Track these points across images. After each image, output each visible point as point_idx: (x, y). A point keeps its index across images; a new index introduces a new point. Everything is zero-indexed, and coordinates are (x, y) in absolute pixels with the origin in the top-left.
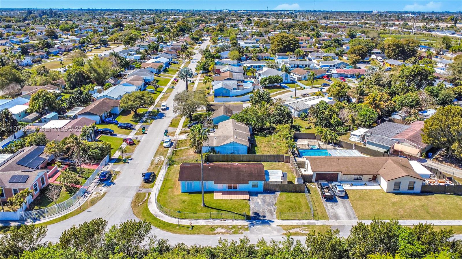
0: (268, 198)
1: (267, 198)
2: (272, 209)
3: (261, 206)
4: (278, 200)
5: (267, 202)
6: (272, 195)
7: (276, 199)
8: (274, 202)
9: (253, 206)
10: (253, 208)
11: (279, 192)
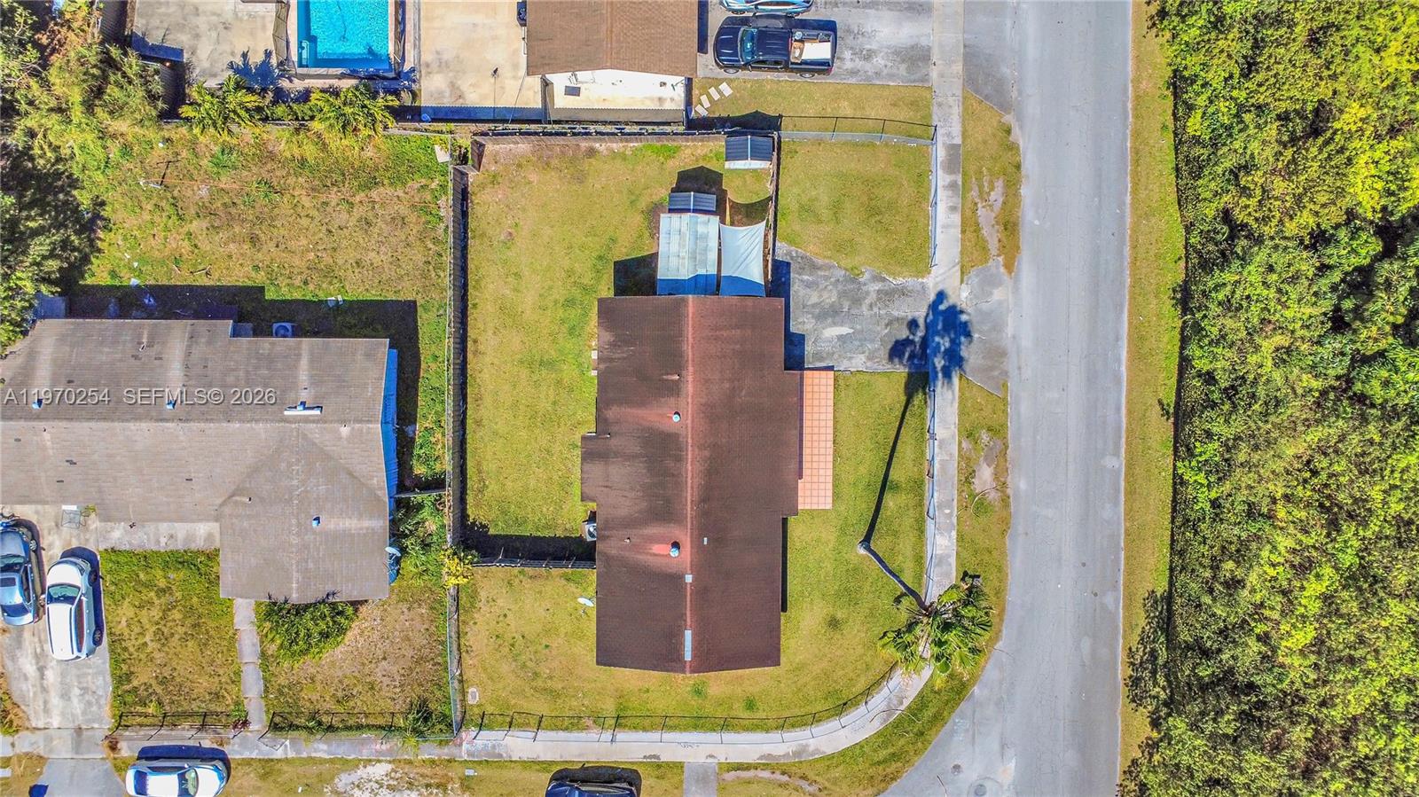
2: (877, 286)
4: (828, 256)
5: (839, 301)
8: (840, 273)
9: (862, 356)
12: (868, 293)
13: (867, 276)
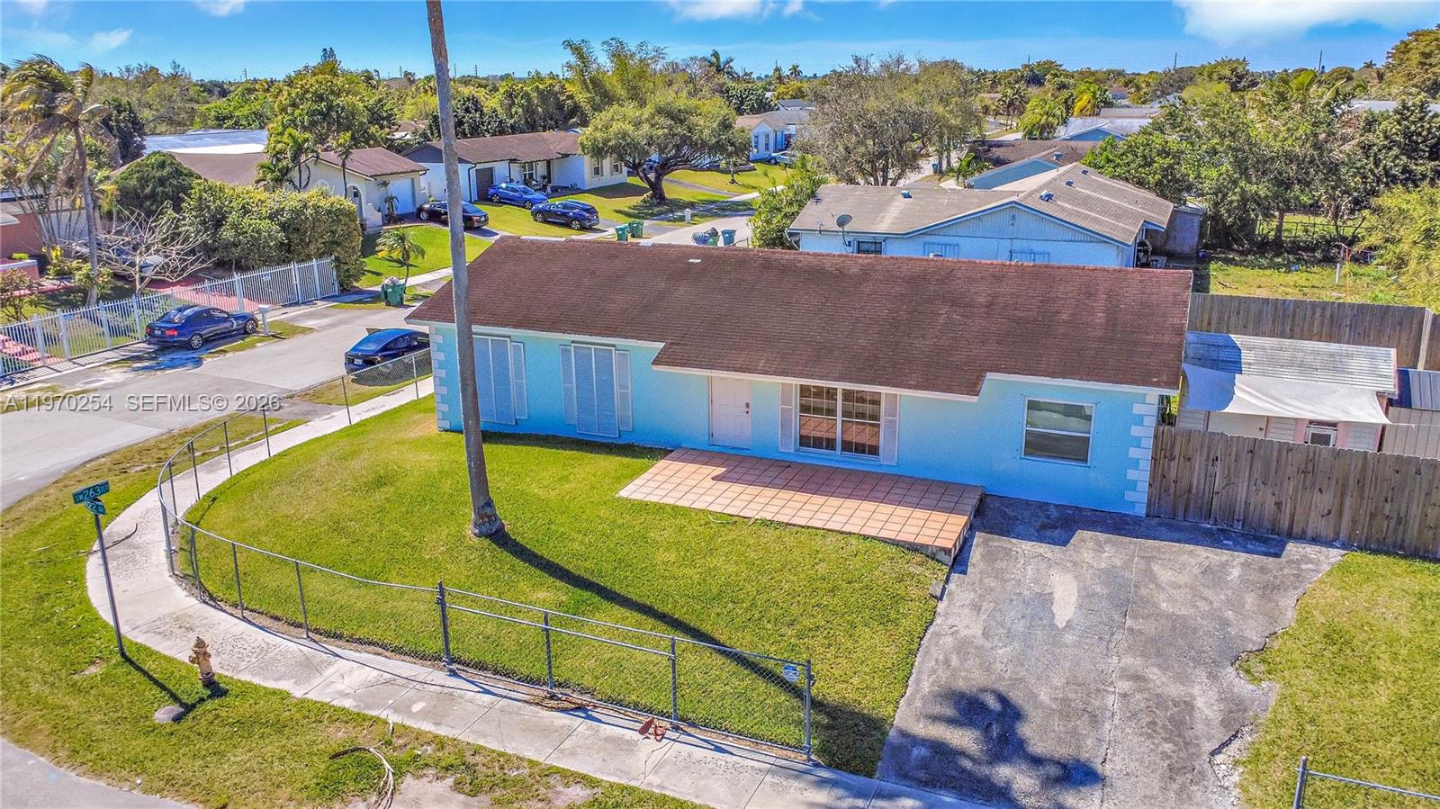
0: (1184, 578)
1: (1164, 575)
2: (1206, 704)
3: (1069, 638)
4: (1303, 620)
5: (1160, 615)
6: (1236, 564)
7: (1288, 602)
8: (1253, 634)
9: (976, 630)
11: (1329, 544)
12: (1183, 678)
13: (1244, 687)
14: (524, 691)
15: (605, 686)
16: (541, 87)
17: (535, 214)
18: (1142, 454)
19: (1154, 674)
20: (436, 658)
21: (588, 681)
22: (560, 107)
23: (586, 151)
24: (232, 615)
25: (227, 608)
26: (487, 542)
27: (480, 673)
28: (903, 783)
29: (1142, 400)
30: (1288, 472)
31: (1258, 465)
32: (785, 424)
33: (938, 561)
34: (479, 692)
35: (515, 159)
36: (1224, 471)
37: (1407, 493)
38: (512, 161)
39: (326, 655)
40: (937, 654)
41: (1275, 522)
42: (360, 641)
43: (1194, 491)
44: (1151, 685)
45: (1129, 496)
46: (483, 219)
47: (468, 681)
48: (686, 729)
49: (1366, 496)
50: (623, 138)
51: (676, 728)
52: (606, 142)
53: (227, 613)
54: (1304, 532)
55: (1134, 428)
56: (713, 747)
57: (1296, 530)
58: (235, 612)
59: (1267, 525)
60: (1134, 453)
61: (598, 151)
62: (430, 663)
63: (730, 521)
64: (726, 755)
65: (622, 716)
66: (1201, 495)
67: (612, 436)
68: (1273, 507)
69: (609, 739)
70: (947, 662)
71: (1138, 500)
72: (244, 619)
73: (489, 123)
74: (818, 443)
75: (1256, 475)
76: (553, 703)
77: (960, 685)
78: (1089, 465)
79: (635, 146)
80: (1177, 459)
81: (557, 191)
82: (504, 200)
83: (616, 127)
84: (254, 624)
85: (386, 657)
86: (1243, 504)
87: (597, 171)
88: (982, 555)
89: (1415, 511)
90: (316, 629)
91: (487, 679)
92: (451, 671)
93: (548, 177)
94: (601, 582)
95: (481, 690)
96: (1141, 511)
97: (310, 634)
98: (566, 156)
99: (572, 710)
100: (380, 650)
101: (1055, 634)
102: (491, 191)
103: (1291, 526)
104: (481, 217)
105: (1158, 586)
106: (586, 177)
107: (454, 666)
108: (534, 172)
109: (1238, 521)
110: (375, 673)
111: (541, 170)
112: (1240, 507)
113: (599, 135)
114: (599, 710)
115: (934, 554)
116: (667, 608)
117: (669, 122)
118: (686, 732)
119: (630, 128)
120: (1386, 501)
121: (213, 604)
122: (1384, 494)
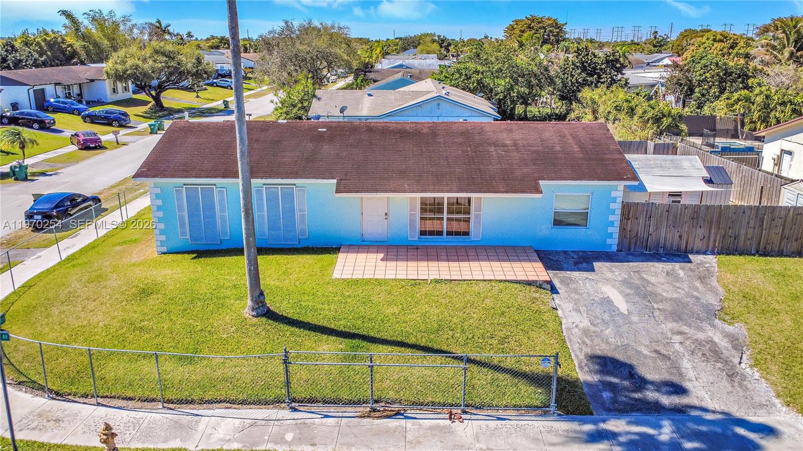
0: (662, 279)
1: (651, 279)
3: (635, 320)
9: (585, 323)
10: (586, 332)
11: (705, 253)
12: (700, 329)
13: (729, 328)
14: (351, 410)
15: (405, 395)
16: (48, 38)
17: (84, 118)
18: (616, 218)
19: (685, 329)
20: (277, 402)
21: (392, 395)
22: (63, 52)
23: (110, 77)
24: (84, 403)
25: (77, 399)
26: (264, 319)
27: (313, 405)
28: (610, 414)
29: (616, 189)
30: (685, 220)
31: (671, 218)
32: (412, 223)
33: (544, 289)
34: (322, 418)
35: (59, 83)
36: (654, 222)
37: (738, 224)
38: (56, 84)
39: (188, 417)
40: (576, 339)
41: (679, 246)
42: (210, 402)
43: (639, 235)
44: (689, 335)
45: (609, 241)
46: (52, 122)
47: (308, 412)
48: (471, 412)
49: (721, 227)
50: (136, 69)
51: (465, 412)
52: (125, 71)
53: (79, 403)
54: (692, 249)
55: (611, 204)
56: (495, 419)
57: (689, 248)
58: (87, 401)
59: (675, 248)
60: (611, 218)
61: (119, 77)
62: (272, 406)
63: (416, 283)
64: (507, 421)
65: (426, 412)
66: (642, 236)
67: (295, 244)
68: (678, 238)
69: (432, 428)
70: (584, 343)
71: (613, 243)
72: (99, 404)
73: (27, 60)
74: (432, 233)
75: (670, 223)
76: (378, 414)
77: (599, 353)
78: (588, 227)
79: (145, 74)
80: (631, 219)
81: (90, 103)
82: (57, 110)
83: (130, 62)
84: (110, 407)
85: (235, 408)
86: (663, 239)
87: (114, 91)
88: (559, 282)
89: (743, 232)
90: (168, 400)
91: (320, 408)
92: (291, 408)
93: (80, 95)
94: (360, 332)
95: (323, 416)
96: (614, 248)
97: (165, 405)
98: (92, 81)
99: (394, 416)
100: (229, 405)
101: (626, 318)
102: (46, 104)
103: (686, 247)
104: (51, 120)
105: (653, 285)
106: (108, 94)
107: (293, 404)
108: (71, 91)
109: (661, 248)
110: (237, 422)
111: (76, 90)
112: (662, 241)
113: (119, 67)
114: (409, 412)
115: (541, 285)
116: (412, 340)
117: (165, 59)
118: (472, 413)
119: (140, 63)
120: (730, 228)
121: (62, 399)
122: (729, 225)
